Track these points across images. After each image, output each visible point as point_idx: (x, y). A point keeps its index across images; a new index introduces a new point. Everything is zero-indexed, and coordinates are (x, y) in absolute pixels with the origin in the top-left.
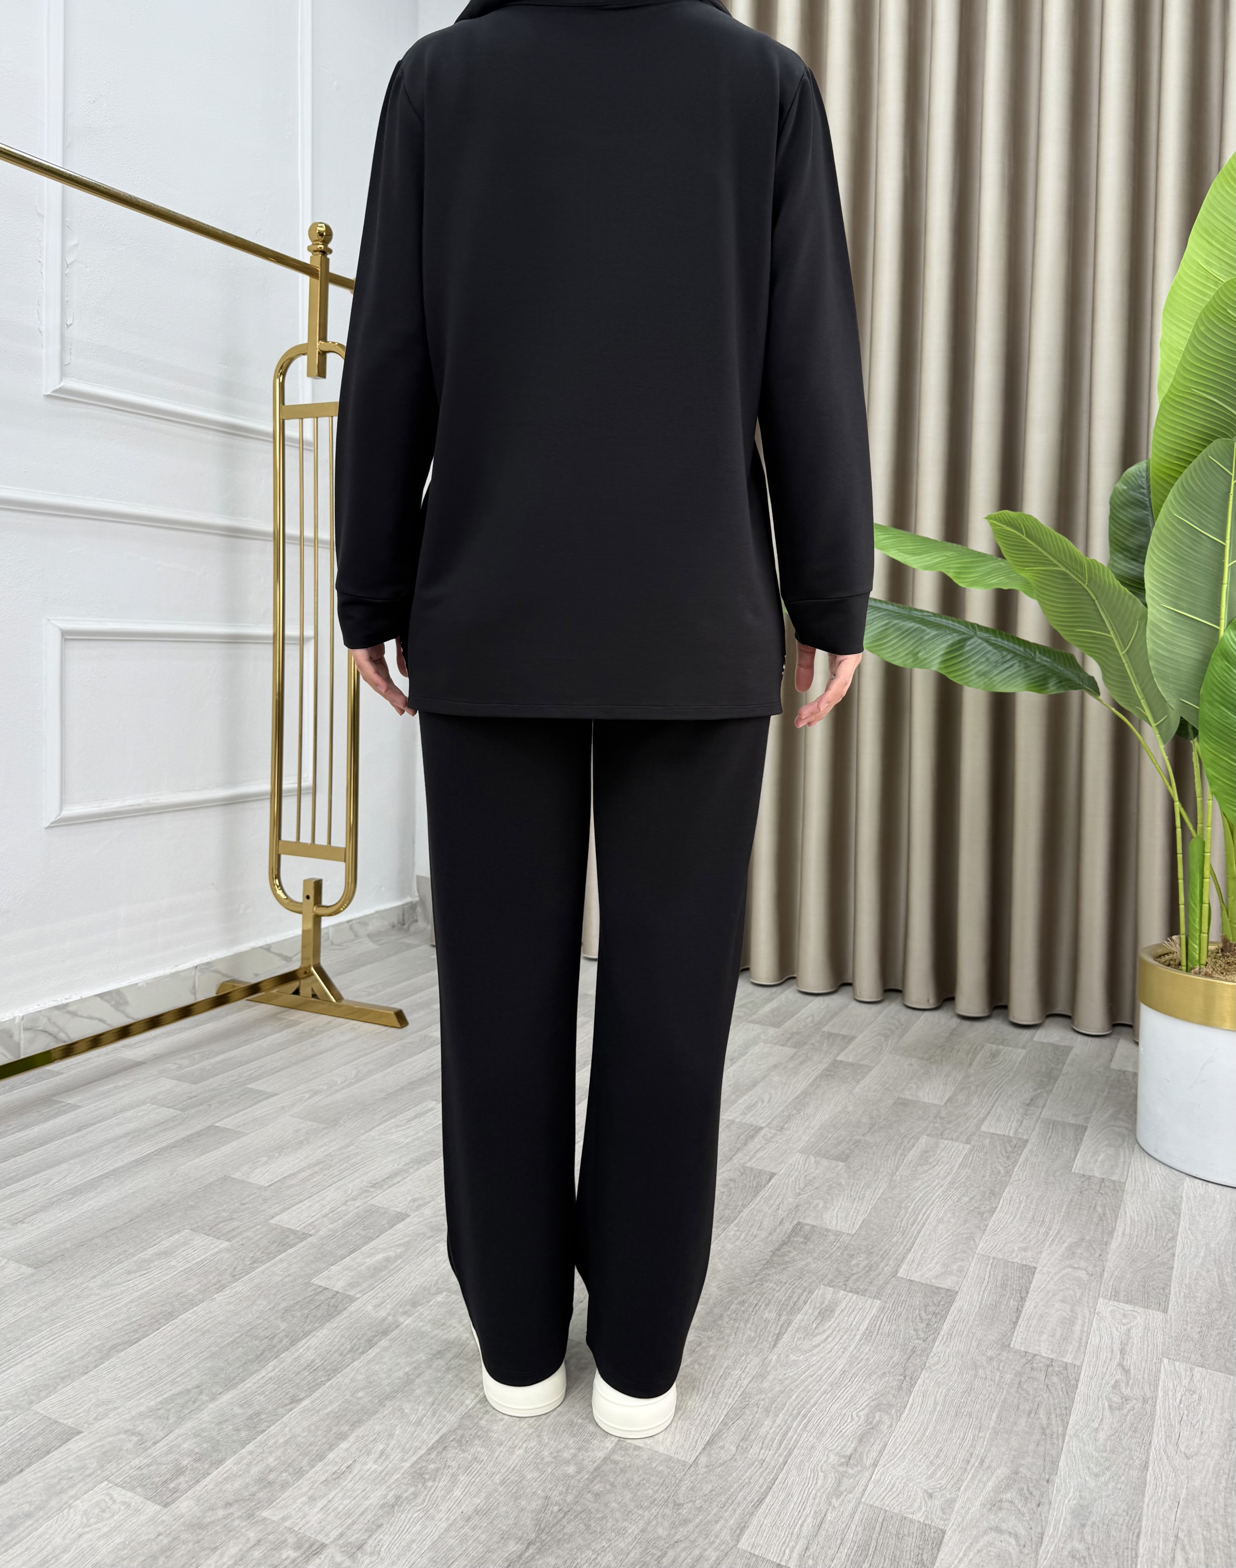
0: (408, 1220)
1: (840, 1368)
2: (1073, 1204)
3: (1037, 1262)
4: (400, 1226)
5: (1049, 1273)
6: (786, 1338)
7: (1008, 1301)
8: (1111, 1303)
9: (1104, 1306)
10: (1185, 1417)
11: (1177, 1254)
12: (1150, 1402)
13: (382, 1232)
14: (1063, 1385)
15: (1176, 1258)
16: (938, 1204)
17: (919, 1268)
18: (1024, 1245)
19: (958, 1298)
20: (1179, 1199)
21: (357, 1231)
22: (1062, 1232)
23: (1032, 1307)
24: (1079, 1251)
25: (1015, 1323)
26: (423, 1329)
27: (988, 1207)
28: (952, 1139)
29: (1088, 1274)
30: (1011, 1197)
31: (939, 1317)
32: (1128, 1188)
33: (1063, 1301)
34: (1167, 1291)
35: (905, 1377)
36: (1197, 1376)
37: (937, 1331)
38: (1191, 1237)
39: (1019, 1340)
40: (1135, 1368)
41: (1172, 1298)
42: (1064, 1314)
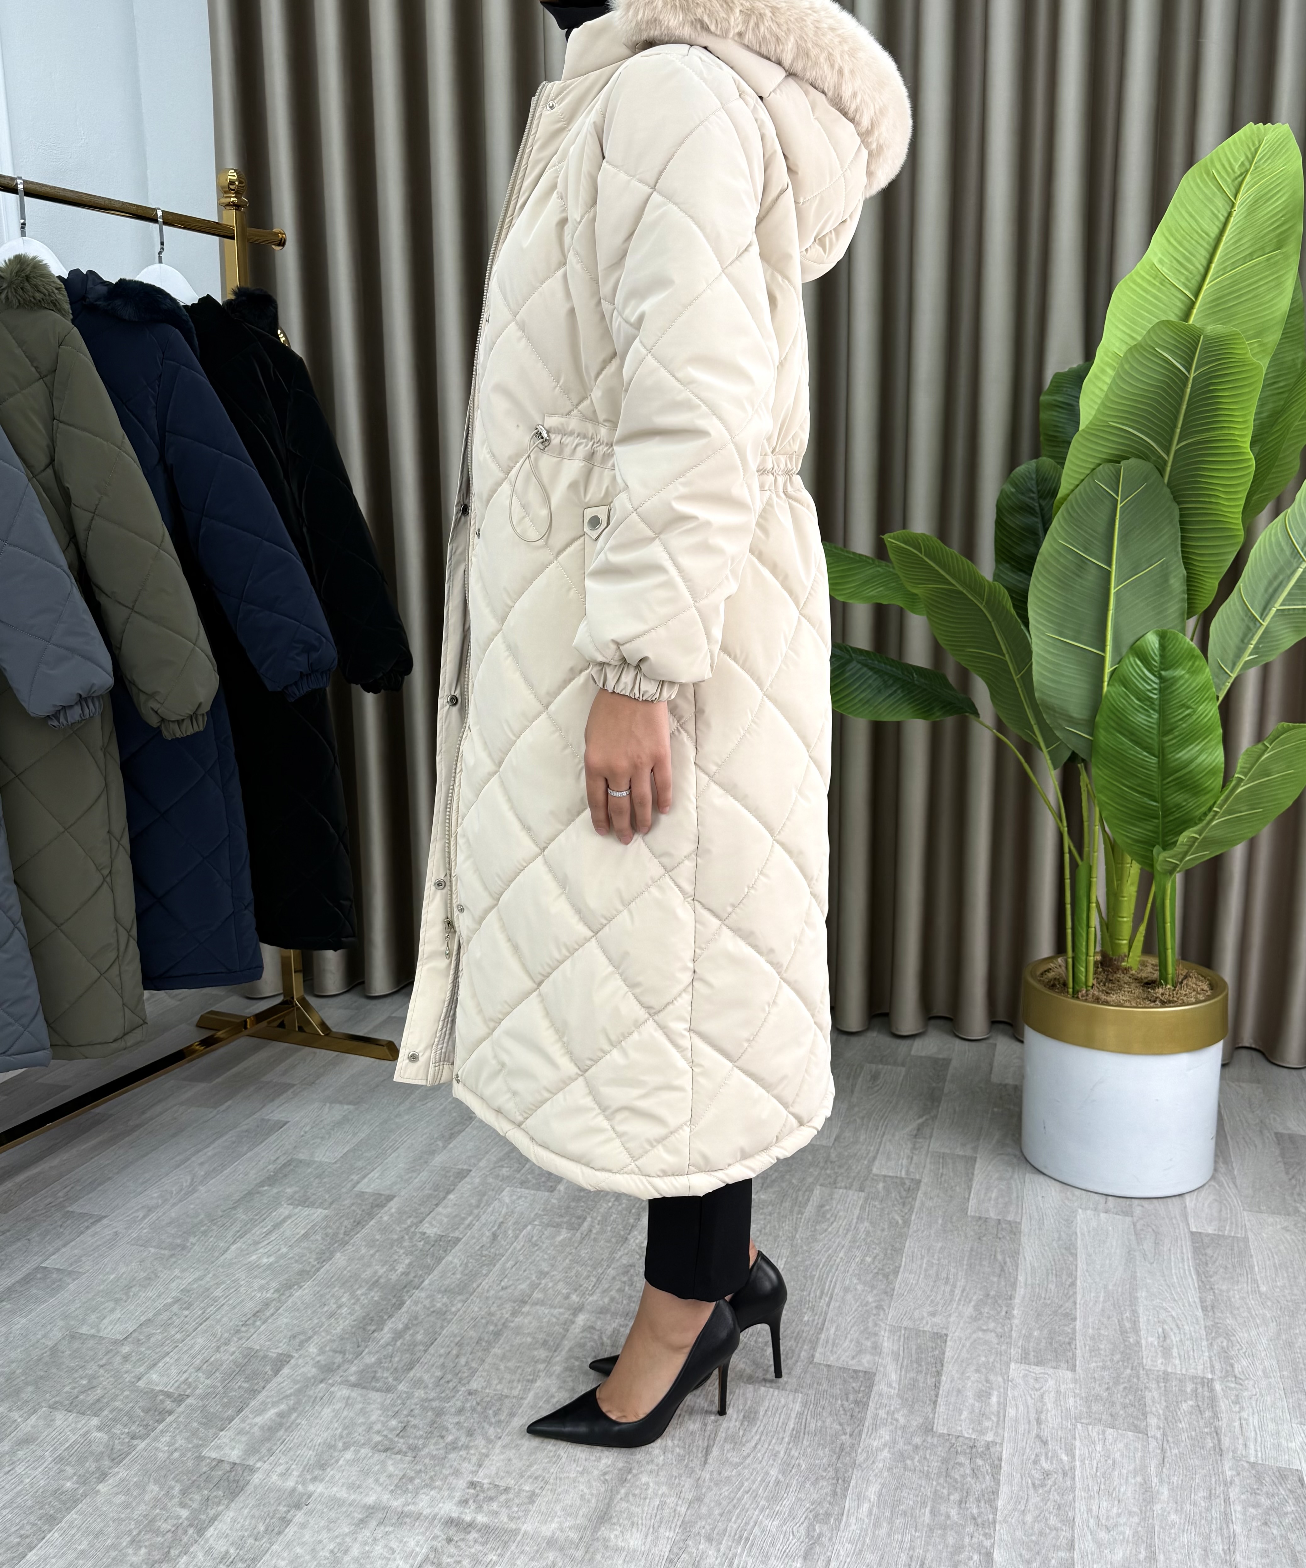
0: (293, 1361)
1: (774, 1478)
2: (974, 1253)
3: (947, 1329)
4: (286, 1371)
5: (960, 1339)
6: (715, 1452)
7: (926, 1379)
8: (1023, 1366)
9: (1016, 1370)
10: (1102, 1487)
11: (1078, 1302)
12: (1069, 1474)
13: (268, 1381)
14: (988, 1467)
15: (1078, 1306)
16: (843, 1269)
17: (835, 1349)
18: (931, 1309)
19: (877, 1379)
20: (1074, 1236)
21: (239, 1384)
22: (968, 1289)
23: (949, 1382)
24: (986, 1310)
25: (935, 1402)
26: (338, 1495)
27: (891, 1267)
28: (846, 1188)
29: (997, 1336)
30: (913, 1252)
31: (861, 1405)
32: (1024, 1228)
33: (977, 1371)
34: (1073, 1346)
35: (838, 1480)
36: (1110, 1438)
37: (862, 1420)
38: (1090, 1280)
39: (941, 1420)
40: (1052, 1438)
41: (1078, 1352)
42: (980, 1385)
